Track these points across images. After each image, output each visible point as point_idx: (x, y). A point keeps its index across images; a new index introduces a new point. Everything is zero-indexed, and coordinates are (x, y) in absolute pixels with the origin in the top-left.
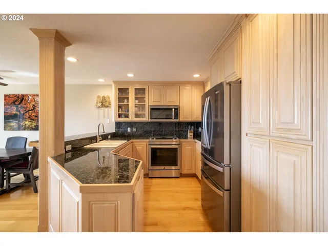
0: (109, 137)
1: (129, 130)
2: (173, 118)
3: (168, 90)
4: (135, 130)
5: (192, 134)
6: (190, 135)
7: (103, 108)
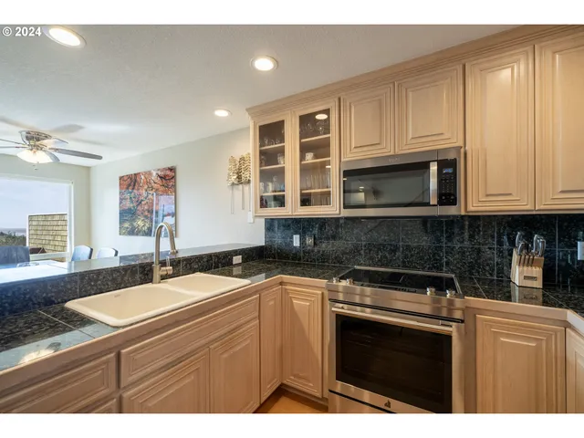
0: (237, 259)
1: (296, 241)
2: (434, 201)
3: (410, 94)
4: (310, 241)
5: (537, 271)
6: (524, 274)
7: (241, 186)
